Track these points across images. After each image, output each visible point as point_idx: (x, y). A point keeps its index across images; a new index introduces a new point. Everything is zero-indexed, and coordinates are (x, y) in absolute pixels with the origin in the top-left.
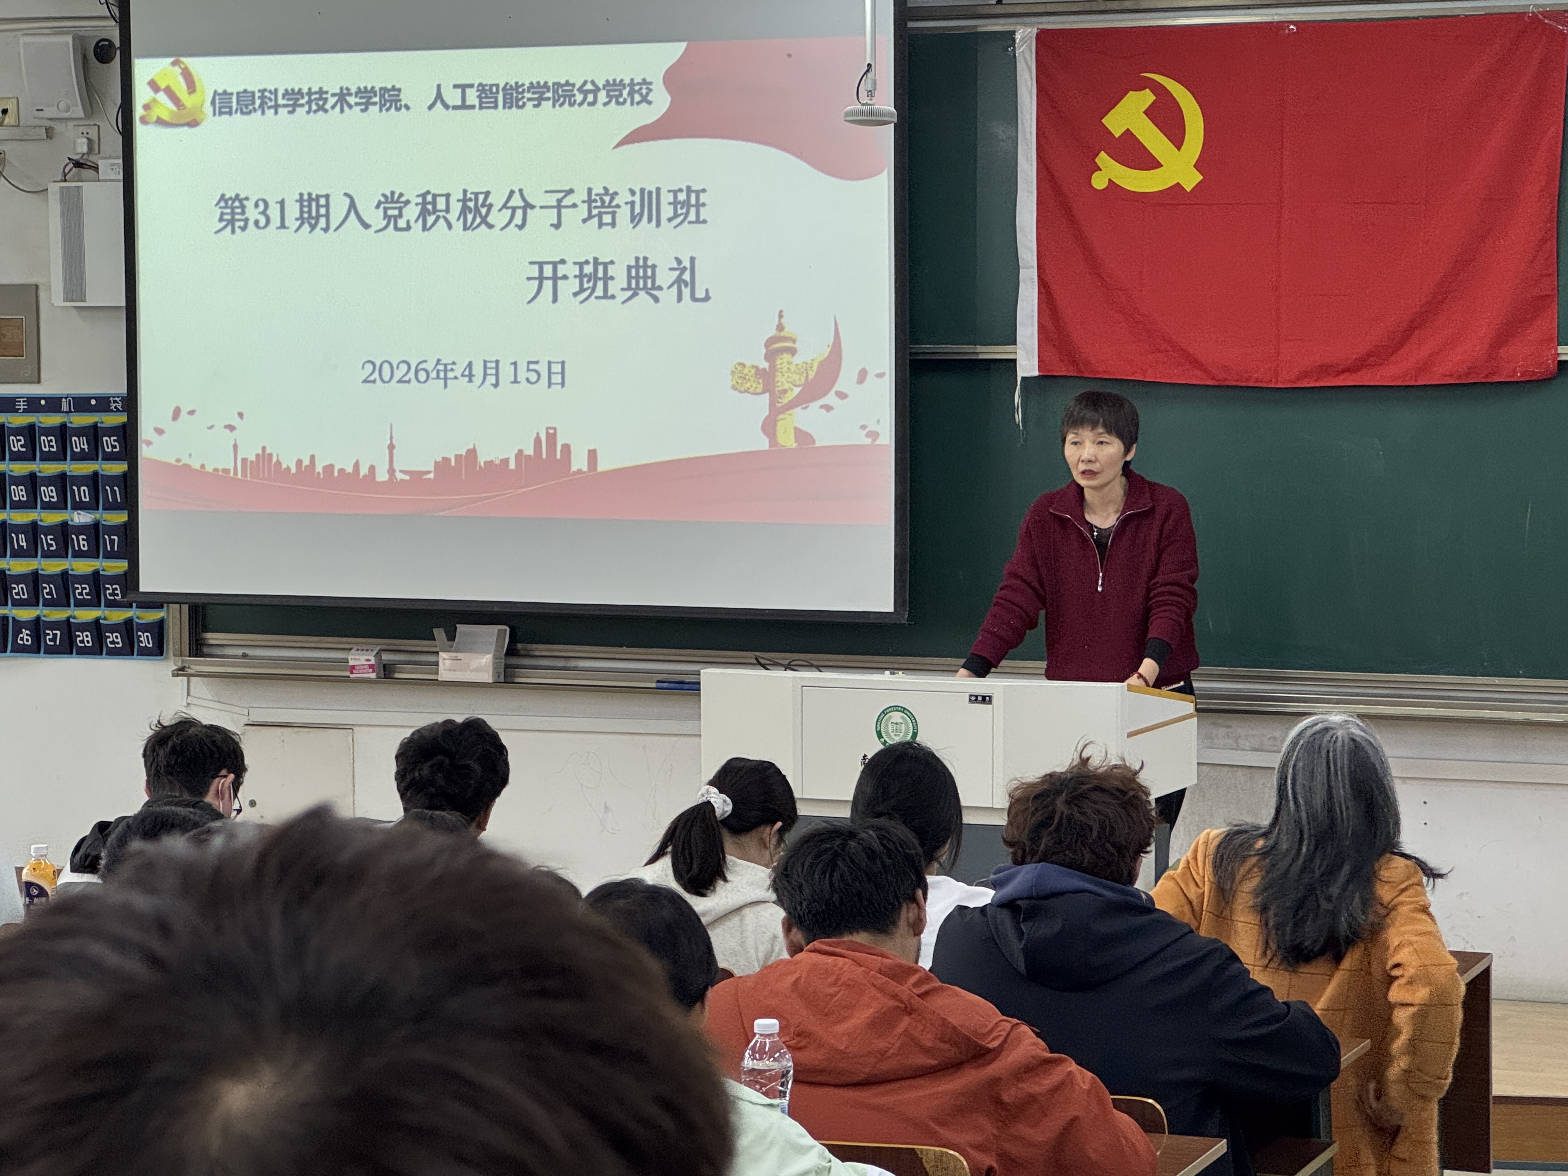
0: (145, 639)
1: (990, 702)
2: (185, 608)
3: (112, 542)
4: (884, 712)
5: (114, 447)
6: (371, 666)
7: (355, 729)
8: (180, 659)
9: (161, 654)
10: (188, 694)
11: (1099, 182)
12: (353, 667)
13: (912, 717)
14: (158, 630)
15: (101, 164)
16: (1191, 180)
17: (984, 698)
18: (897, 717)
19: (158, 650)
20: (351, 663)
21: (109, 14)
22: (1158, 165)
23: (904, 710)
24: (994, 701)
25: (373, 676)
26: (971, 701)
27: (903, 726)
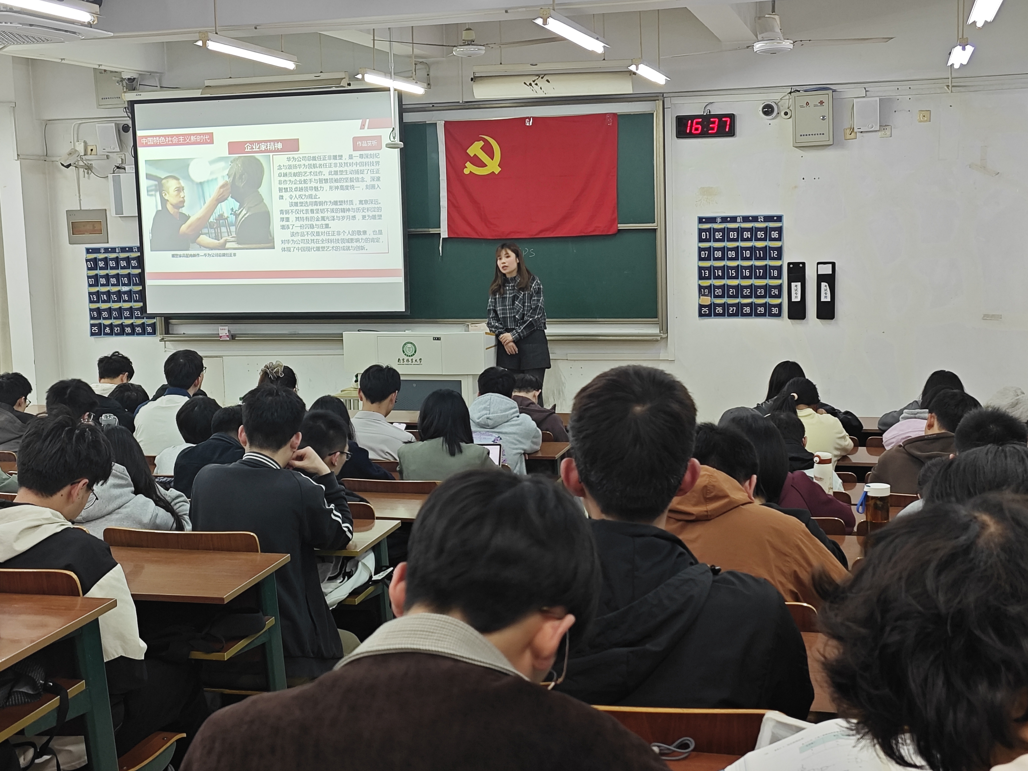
0: (149, 329)
1: (440, 340)
2: (163, 318)
3: (136, 297)
4: (405, 344)
5: (135, 264)
6: (227, 336)
7: (224, 357)
8: (162, 336)
9: (155, 334)
10: (165, 347)
11: (466, 171)
12: (221, 336)
13: (414, 345)
14: (153, 326)
15: (126, 167)
16: (497, 170)
17: (438, 338)
18: (409, 345)
19: (154, 333)
20: (220, 335)
21: (127, 116)
22: (486, 166)
23: (411, 343)
24: (441, 339)
25: (228, 339)
26: (434, 340)
27: (411, 349)
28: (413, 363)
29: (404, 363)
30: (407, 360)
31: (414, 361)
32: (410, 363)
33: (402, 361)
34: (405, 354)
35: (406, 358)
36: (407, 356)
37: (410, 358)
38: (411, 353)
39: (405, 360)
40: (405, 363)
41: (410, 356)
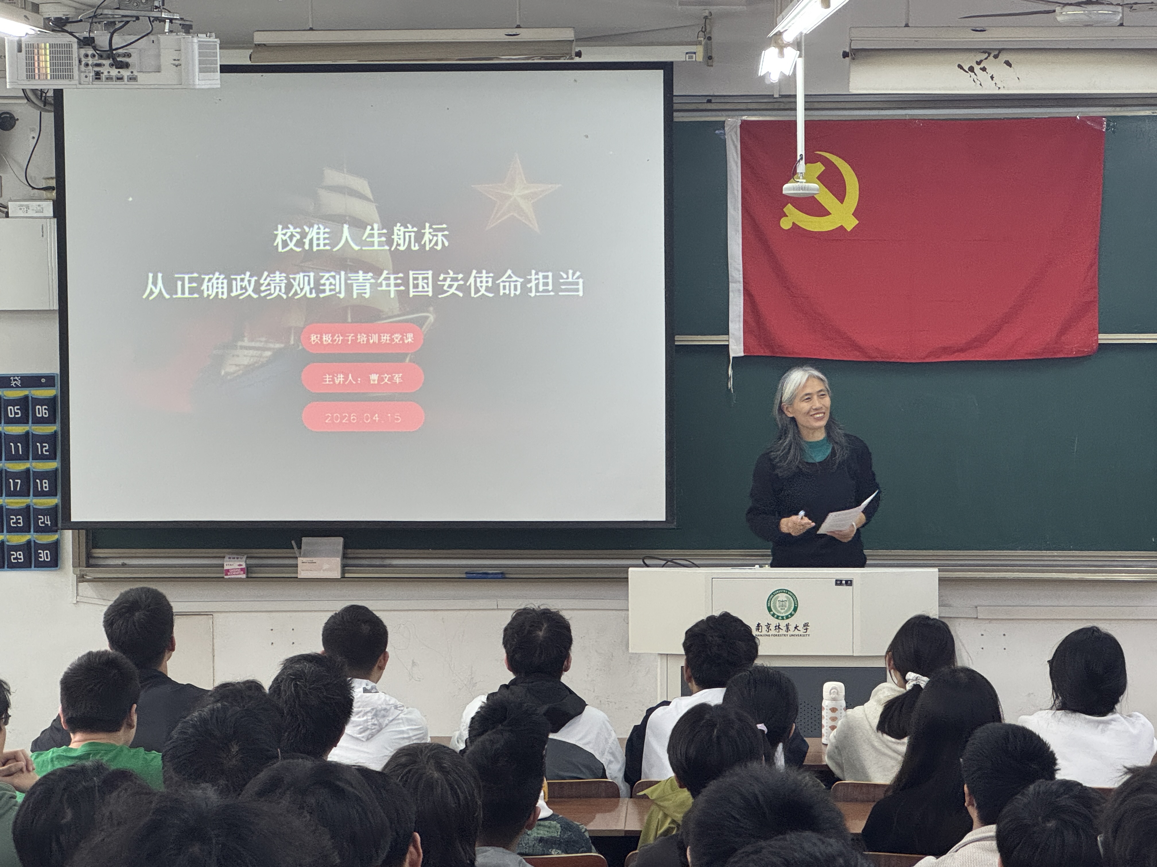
0: (44, 556)
1: (851, 585)
2: (83, 532)
3: (16, 484)
4: (773, 594)
5: (16, 413)
6: (242, 569)
7: (215, 615)
8: (78, 569)
9: (56, 566)
10: (77, 595)
11: (785, 224)
12: (228, 571)
13: (793, 596)
14: (55, 548)
15: (10, 205)
16: (851, 223)
17: (847, 582)
18: (782, 597)
19: (54, 563)
20: (226, 568)
22: (828, 213)
23: (787, 592)
24: (854, 583)
25: (244, 576)
26: (837, 584)
27: (787, 603)
28: (790, 633)
29: (770, 633)
30: (778, 627)
31: (792, 628)
32: (781, 632)
33: (765, 628)
34: (773, 615)
35: (774, 622)
36: (778, 617)
37: (783, 624)
38: (787, 611)
39: (772, 627)
40: (773, 632)
41: (783, 618)
